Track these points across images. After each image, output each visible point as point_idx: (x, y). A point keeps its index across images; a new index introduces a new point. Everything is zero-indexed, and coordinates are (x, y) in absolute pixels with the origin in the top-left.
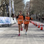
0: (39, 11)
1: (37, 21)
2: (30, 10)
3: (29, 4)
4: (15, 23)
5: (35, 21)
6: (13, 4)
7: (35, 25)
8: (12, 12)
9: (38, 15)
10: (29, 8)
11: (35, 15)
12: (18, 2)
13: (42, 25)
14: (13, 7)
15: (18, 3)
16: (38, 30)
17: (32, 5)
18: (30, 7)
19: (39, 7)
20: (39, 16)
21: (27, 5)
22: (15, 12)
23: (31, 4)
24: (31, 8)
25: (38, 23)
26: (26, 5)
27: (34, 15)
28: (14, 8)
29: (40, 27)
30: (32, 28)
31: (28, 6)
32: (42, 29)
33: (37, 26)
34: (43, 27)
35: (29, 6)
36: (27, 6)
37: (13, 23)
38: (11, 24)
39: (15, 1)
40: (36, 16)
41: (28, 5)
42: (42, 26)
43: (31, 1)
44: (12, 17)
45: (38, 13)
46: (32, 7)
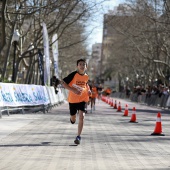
0: (126, 69)
1: (121, 97)
2: (102, 67)
3: (99, 50)
4: (60, 103)
5: (116, 97)
6: (55, 51)
7: (115, 107)
8: (53, 71)
9: (123, 81)
10: (101, 62)
11: (115, 81)
12: (71, 45)
13: (134, 109)
14: (56, 59)
15: (71, 48)
16: (124, 123)
17: (107, 54)
18: (102, 60)
19: (128, 59)
20: (127, 82)
21: (94, 52)
22: (61, 71)
23: (104, 51)
24: (104, 63)
25: (123, 103)
26: (90, 53)
27: (113, 82)
28: (59, 61)
29: (130, 114)
30: (107, 117)
31: (97, 57)
32: (133, 120)
33: (120, 110)
34: (136, 113)
35: (100, 55)
36: (93, 57)
37: (56, 101)
38: (50, 106)
39: (63, 43)
40: (118, 82)
41: (96, 52)
42: (133, 112)
43: (106, 42)
44: (51, 85)
45: (125, 76)
46: (108, 60)
